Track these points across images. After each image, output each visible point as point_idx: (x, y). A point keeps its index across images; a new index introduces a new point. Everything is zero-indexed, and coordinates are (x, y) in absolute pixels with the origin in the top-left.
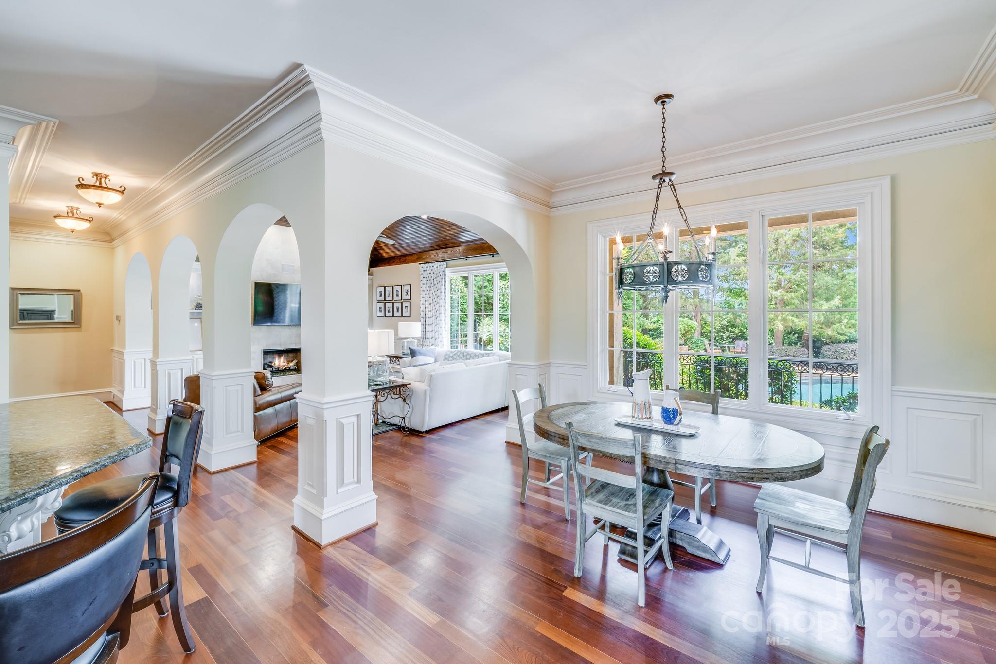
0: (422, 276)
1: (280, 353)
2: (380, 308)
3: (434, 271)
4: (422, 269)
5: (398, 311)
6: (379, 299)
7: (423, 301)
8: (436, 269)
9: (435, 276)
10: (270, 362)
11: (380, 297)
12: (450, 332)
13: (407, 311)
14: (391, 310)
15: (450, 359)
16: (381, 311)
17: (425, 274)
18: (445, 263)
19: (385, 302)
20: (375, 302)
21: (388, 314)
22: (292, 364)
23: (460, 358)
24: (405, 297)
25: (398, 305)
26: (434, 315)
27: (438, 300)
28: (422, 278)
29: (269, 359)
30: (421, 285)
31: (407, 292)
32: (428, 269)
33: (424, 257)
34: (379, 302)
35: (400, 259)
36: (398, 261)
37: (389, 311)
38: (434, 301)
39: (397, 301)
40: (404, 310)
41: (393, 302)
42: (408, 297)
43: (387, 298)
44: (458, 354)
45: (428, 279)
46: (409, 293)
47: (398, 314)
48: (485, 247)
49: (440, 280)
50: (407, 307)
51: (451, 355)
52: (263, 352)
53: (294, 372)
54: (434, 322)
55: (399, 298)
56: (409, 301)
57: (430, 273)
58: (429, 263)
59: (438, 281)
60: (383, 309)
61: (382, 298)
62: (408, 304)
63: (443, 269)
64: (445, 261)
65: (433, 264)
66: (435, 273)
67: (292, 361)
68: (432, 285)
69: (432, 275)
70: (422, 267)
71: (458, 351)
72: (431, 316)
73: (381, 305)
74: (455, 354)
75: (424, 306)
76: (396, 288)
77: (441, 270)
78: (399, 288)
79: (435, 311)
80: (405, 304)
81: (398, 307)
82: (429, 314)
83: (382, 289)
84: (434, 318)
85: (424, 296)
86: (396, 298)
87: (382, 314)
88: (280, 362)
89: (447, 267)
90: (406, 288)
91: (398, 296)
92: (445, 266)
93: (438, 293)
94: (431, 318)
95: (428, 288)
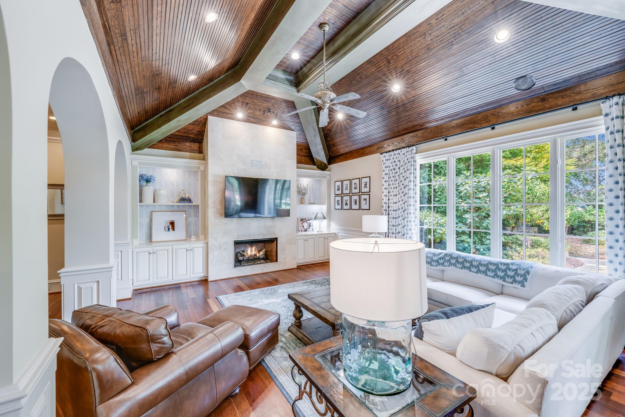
0: (384, 166)
1: (252, 243)
2: (338, 201)
3: (400, 159)
4: (384, 159)
5: (356, 204)
6: (337, 192)
7: (386, 192)
8: (403, 156)
9: (402, 164)
10: (243, 251)
11: (338, 190)
12: (419, 227)
13: (366, 203)
14: (348, 203)
15: (433, 264)
16: (338, 204)
17: (388, 163)
18: (414, 148)
19: (342, 195)
20: (333, 195)
21: (345, 207)
22: (261, 253)
23: (451, 264)
24: (364, 190)
25: (357, 198)
26: (400, 207)
27: (406, 190)
28: (384, 169)
29: (241, 249)
30: (384, 176)
31: (366, 185)
32: (391, 158)
33: (385, 146)
34: (337, 195)
35: (358, 152)
36: (356, 155)
37: (346, 204)
38: (401, 191)
39: (354, 194)
40: (363, 202)
41: (351, 195)
42: (367, 190)
43: (345, 192)
44: (447, 258)
45: (391, 168)
46: (368, 186)
47: (357, 207)
48: (479, 118)
49: (409, 168)
50: (365, 199)
51: (435, 258)
52: (234, 243)
53: (263, 261)
54: (400, 215)
55: (357, 191)
56: (368, 193)
57: (395, 162)
58: (393, 150)
59: (406, 169)
60: (340, 202)
61: (340, 192)
62: (367, 197)
63: (412, 155)
64: (414, 146)
65: (398, 151)
66: (402, 161)
67: (261, 250)
68: (398, 174)
69: (398, 163)
70: (384, 157)
71: (446, 255)
72: (397, 208)
73: (339, 198)
74: (442, 258)
75: (387, 198)
76: (354, 181)
77: (409, 157)
78: (357, 181)
79: (402, 202)
80: (363, 197)
81: (356, 200)
82: (394, 207)
83: (339, 183)
84: (401, 210)
85: (387, 187)
86: (354, 191)
87: (339, 207)
88: (252, 251)
89: (416, 153)
90: (364, 180)
91: (355, 188)
92: (414, 151)
93: (406, 182)
94: (396, 210)
95: (392, 178)
